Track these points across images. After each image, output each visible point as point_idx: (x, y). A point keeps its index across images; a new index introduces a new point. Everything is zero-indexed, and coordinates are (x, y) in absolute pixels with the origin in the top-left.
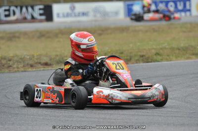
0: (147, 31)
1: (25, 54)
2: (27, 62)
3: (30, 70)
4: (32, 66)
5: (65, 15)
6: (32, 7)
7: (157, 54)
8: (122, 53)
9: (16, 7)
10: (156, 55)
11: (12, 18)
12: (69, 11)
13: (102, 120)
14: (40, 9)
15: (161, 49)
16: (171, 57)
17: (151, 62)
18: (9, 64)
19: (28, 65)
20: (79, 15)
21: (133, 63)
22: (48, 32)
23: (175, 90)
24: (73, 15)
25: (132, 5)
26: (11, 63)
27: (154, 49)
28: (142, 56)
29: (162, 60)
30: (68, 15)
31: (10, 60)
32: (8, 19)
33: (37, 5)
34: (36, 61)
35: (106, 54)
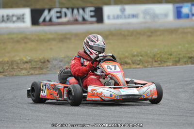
5: (116, 17)
6: (84, 9)
8: (171, 55)
9: (68, 9)
11: (64, 20)
12: (119, 13)
13: (150, 121)
14: (91, 11)
18: (60, 65)
20: (129, 17)
21: (182, 65)
24: (123, 17)
25: (181, 7)
26: (62, 64)
28: (191, 58)
30: (118, 17)
31: (61, 61)
32: (60, 20)
33: (88, 7)
35: (154, 55)
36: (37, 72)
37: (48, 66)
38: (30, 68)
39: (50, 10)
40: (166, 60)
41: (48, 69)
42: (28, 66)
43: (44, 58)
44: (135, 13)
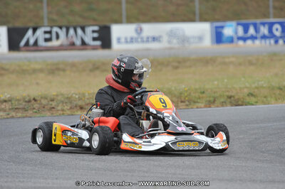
0: (240, 64)
1: (73, 92)
2: (75, 103)
3: (79, 113)
4: (81, 108)
5: (129, 40)
6: (83, 29)
7: (251, 95)
8: (204, 92)
9: (61, 28)
10: (248, 95)
11: (55, 43)
12: (134, 35)
14: (94, 32)
15: (257, 88)
16: (269, 99)
17: (242, 105)
18: (52, 105)
19: (76, 106)
21: (218, 107)
22: (104, 64)
23: (270, 141)
24: (139, 40)
25: (222, 27)
26: (54, 104)
27: (246, 87)
28: (230, 97)
29: (257, 102)
30: (132, 40)
31: (52, 100)
32: (49, 44)
33: (89, 26)
34: (88, 101)
35: (181, 93)
36: (19, 115)
37: (35, 106)
38: (10, 109)
39: (35, 30)
40: (196, 100)
41: (35, 110)
42: (7, 106)
43: (28, 96)
44: (156, 35)
